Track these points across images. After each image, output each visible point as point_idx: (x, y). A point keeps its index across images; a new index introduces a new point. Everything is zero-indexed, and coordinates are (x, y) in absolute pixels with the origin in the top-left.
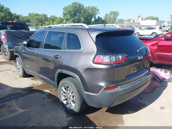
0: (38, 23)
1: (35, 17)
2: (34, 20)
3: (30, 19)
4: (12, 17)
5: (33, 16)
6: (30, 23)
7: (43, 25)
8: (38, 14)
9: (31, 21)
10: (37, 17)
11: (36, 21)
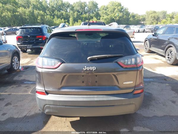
0: (153, 21)
1: (151, 15)
2: (150, 18)
3: (146, 17)
4: (128, 17)
5: (150, 14)
6: (145, 22)
7: (159, 23)
8: (155, 12)
9: (146, 20)
10: (153, 15)
11: (152, 19)
